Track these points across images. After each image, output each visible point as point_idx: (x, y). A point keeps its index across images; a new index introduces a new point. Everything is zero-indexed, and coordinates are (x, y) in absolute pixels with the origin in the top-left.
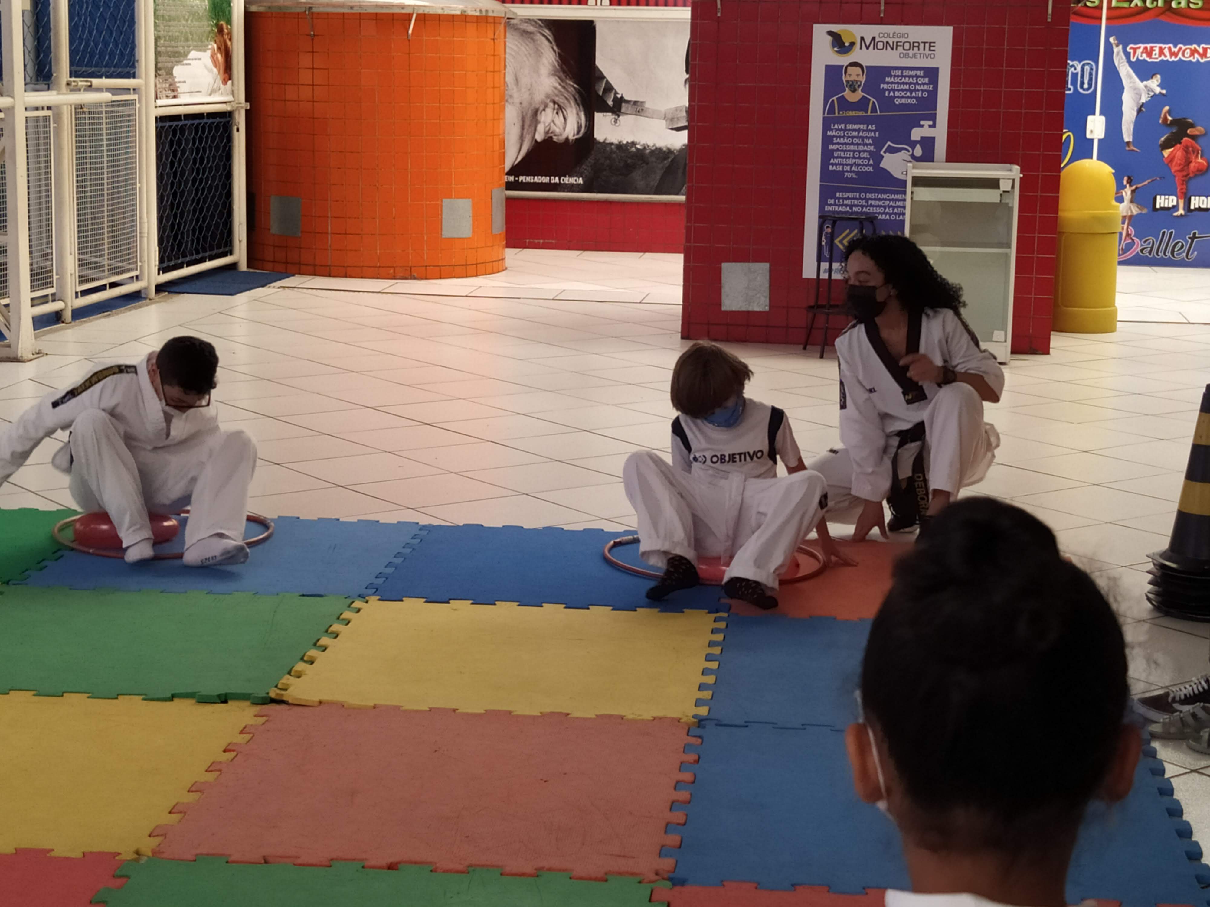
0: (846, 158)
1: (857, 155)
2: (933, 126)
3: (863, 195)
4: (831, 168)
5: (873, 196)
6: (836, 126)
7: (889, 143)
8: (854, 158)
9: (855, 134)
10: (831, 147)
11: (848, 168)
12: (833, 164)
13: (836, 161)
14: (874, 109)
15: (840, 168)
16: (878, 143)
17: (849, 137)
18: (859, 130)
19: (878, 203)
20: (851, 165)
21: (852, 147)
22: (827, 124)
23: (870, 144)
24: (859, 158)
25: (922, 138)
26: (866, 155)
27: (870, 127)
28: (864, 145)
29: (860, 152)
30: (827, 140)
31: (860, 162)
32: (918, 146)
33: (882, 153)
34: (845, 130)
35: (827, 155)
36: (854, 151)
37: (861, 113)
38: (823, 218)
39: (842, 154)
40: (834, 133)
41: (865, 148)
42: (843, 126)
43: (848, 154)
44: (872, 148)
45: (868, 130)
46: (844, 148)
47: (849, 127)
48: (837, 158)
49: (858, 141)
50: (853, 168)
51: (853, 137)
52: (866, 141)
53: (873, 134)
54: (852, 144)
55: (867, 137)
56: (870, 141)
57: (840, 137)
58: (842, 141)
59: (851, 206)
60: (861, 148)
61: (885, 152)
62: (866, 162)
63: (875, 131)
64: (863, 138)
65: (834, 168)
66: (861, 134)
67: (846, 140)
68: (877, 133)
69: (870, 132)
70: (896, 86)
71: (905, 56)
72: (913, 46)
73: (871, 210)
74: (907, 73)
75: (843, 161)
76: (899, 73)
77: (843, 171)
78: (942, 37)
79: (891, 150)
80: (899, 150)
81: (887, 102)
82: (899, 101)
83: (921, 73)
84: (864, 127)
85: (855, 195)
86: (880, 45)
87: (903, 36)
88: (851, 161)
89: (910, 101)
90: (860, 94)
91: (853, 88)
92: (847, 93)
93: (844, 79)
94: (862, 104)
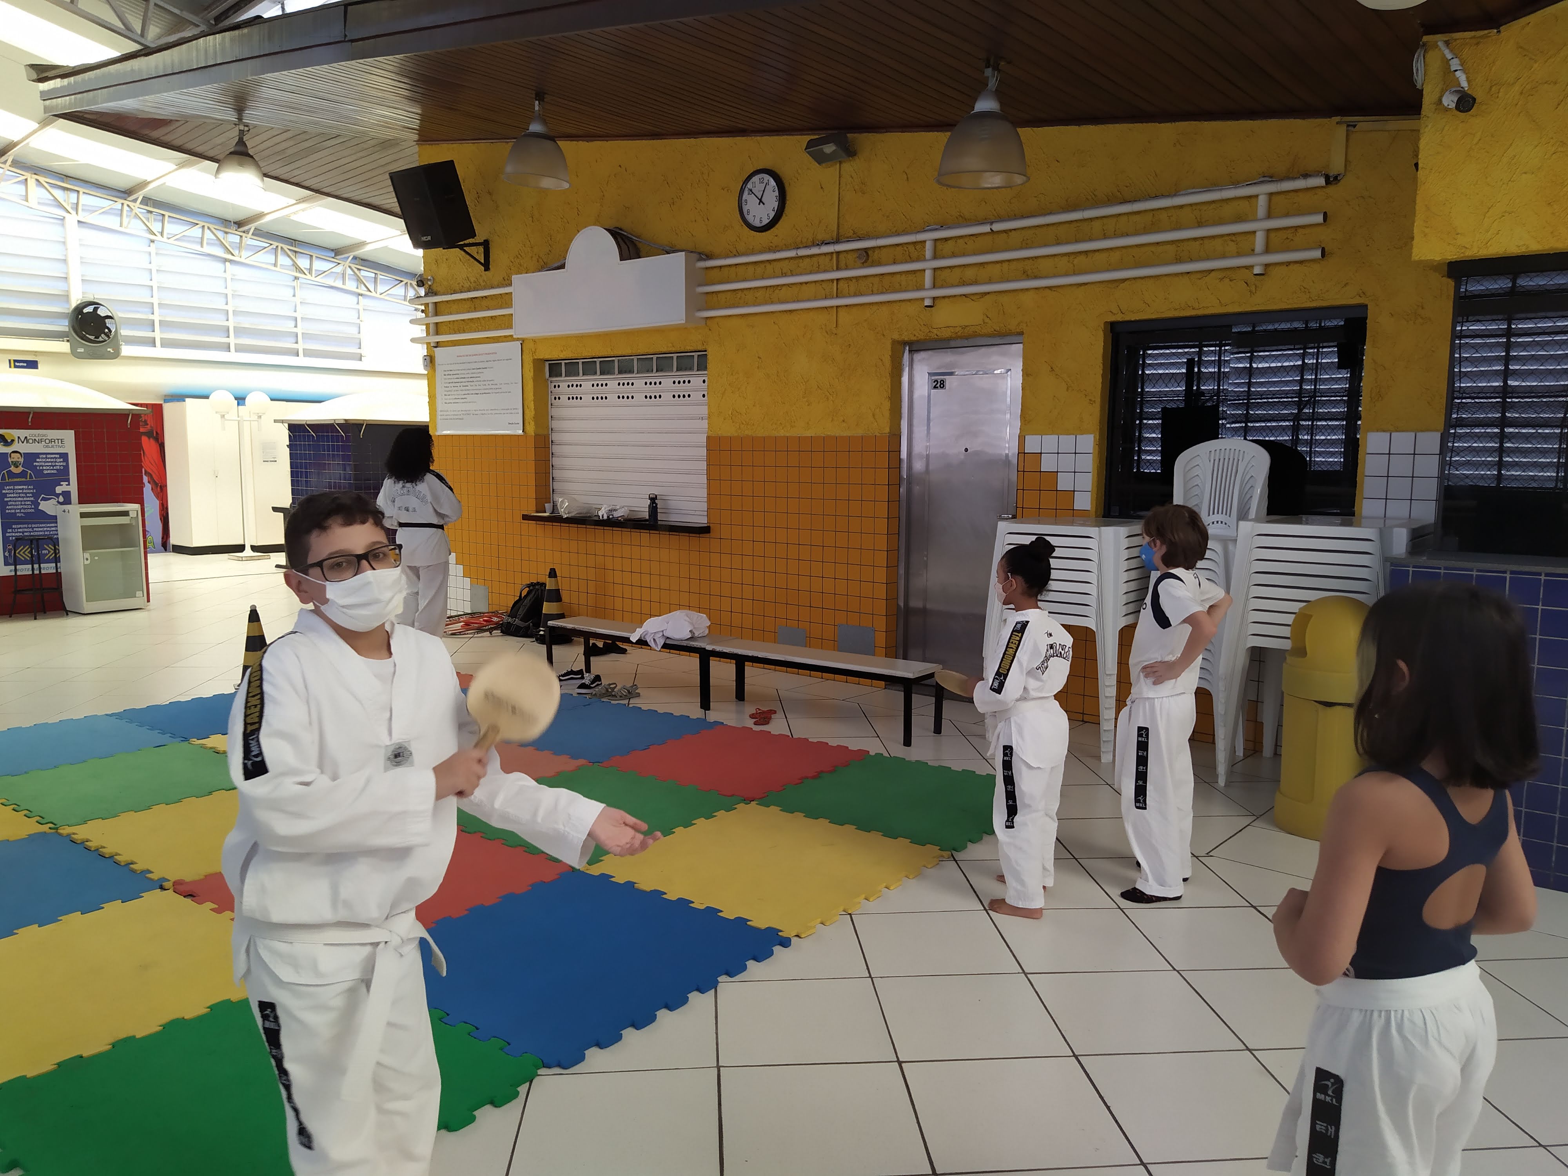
0: (17, 505)
1: (23, 503)
2: (68, 485)
3: (30, 526)
4: (7, 511)
5: (36, 526)
6: (8, 487)
7: (43, 495)
8: (21, 505)
9: (21, 491)
10: (6, 499)
11: (19, 511)
12: (8, 509)
13: (10, 507)
14: (31, 477)
15: (13, 511)
16: (36, 496)
17: (17, 493)
18: (23, 489)
19: (40, 529)
20: (20, 509)
21: (20, 499)
23: (31, 497)
24: (25, 505)
25: (63, 492)
26: (29, 503)
27: (29, 487)
28: (27, 497)
29: (25, 501)
31: (26, 507)
32: (60, 496)
33: (39, 501)
34: (14, 489)
36: (21, 501)
37: (23, 480)
39: (14, 503)
40: (7, 491)
41: (28, 499)
42: (12, 487)
43: (18, 503)
44: (32, 499)
45: (28, 489)
46: (14, 499)
47: (16, 487)
48: (11, 505)
49: (23, 495)
50: (22, 511)
51: (20, 493)
52: (28, 495)
53: (32, 491)
54: (19, 497)
55: (28, 493)
56: (31, 495)
57: (11, 493)
58: (12, 495)
59: (23, 532)
60: (25, 499)
61: (41, 500)
62: (29, 507)
63: (33, 489)
64: (26, 493)
65: (9, 511)
66: (24, 491)
67: (15, 495)
68: (35, 491)
69: (29, 489)
70: (43, 464)
71: (47, 447)
72: (51, 441)
73: (36, 533)
74: (49, 456)
75: (15, 507)
76: (45, 456)
77: (16, 513)
78: (68, 436)
79: (44, 499)
80: (50, 499)
81: (39, 473)
82: (45, 472)
83: (58, 456)
84: (26, 487)
85: (26, 526)
86: (31, 441)
87: (44, 436)
88: (19, 507)
89: (52, 472)
90: (20, 469)
91: (16, 465)
92: (12, 469)
93: (10, 460)
94: (23, 474)
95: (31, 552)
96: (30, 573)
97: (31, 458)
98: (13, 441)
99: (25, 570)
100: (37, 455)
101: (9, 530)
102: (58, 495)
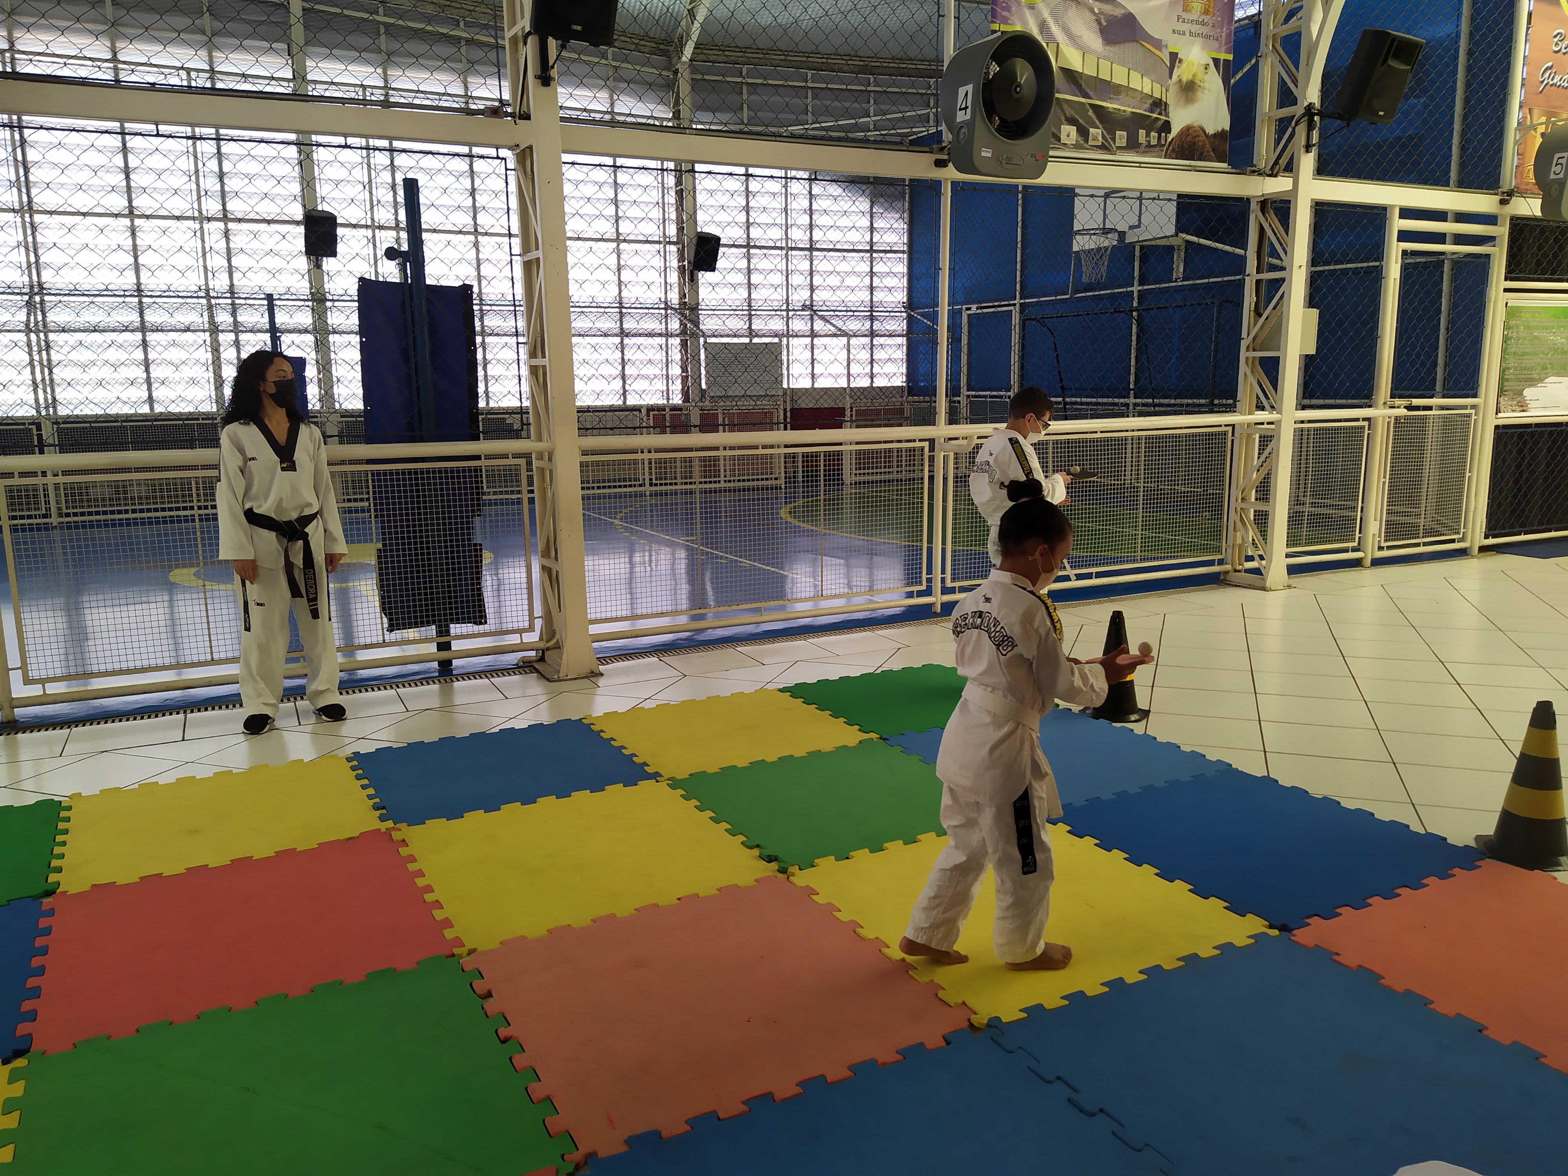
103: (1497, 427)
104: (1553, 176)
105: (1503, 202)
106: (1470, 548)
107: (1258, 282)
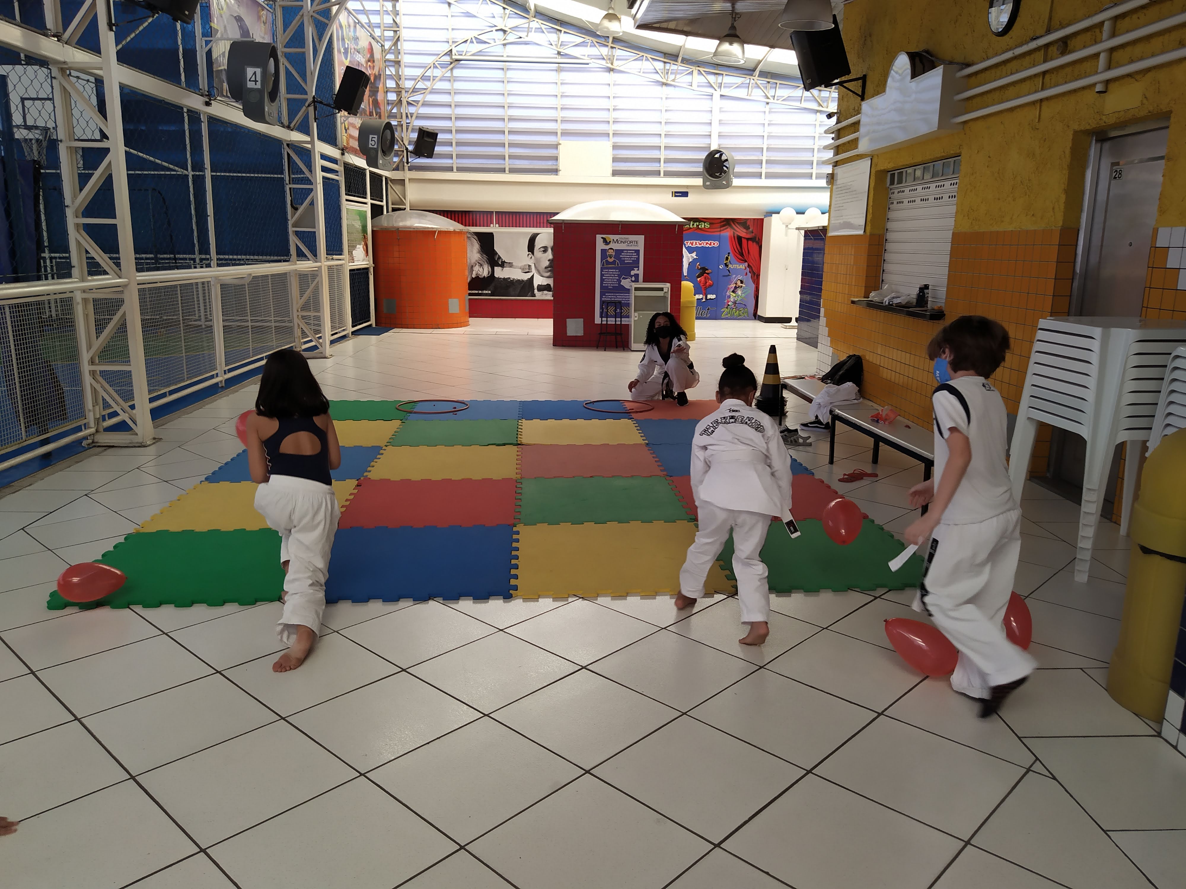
1: (612, 280)
2: (638, 270)
3: (615, 294)
4: (604, 285)
5: (619, 294)
7: (623, 276)
10: (604, 278)
14: (618, 265)
16: (620, 276)
19: (621, 297)
21: (611, 278)
22: (602, 269)
25: (635, 274)
26: (616, 280)
30: (602, 275)
31: (614, 282)
32: (633, 277)
33: (621, 279)
35: (602, 280)
37: (614, 266)
38: (602, 303)
39: (608, 280)
40: (604, 273)
43: (610, 280)
44: (617, 278)
46: (608, 278)
47: (610, 270)
48: (606, 281)
49: (613, 275)
50: (611, 285)
51: (611, 274)
52: (615, 275)
54: (611, 276)
56: (617, 275)
58: (607, 275)
59: (612, 298)
60: (614, 278)
66: (614, 273)
67: (609, 275)
68: (619, 273)
69: (616, 272)
70: (625, 256)
71: (628, 246)
72: (631, 242)
73: (618, 299)
74: (629, 251)
75: (608, 282)
76: (626, 251)
77: (608, 286)
78: (640, 239)
79: (624, 278)
80: (627, 278)
81: (622, 262)
82: (626, 261)
83: (634, 252)
84: (614, 270)
85: (613, 294)
86: (619, 242)
87: (627, 239)
88: (611, 283)
89: (630, 261)
90: (613, 259)
91: (611, 257)
92: (609, 259)
93: (608, 254)
94: (614, 263)
95: (616, 310)
96: (614, 323)
97: (619, 252)
98: (610, 242)
99: (611, 321)
100: (621, 251)
101: (604, 297)
102: (631, 276)
103: (350, 270)
104: (370, 146)
105: (343, 154)
106: (348, 334)
107: (290, 188)
